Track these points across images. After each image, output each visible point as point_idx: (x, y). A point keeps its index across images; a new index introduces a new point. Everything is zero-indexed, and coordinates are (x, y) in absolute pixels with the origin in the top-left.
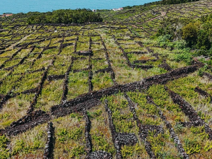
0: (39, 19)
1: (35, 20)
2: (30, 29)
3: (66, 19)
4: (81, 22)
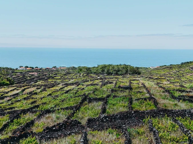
0: (86, 70)
2: (78, 76)
3: (108, 71)
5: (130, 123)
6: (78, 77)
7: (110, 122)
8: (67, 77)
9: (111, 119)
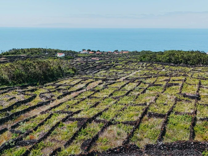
0: (150, 57)
1: (147, 58)
2: (141, 66)
3: (176, 60)
4: (192, 63)
5: (188, 154)
6: (140, 68)
7: (168, 150)
8: (129, 66)
9: (169, 148)
